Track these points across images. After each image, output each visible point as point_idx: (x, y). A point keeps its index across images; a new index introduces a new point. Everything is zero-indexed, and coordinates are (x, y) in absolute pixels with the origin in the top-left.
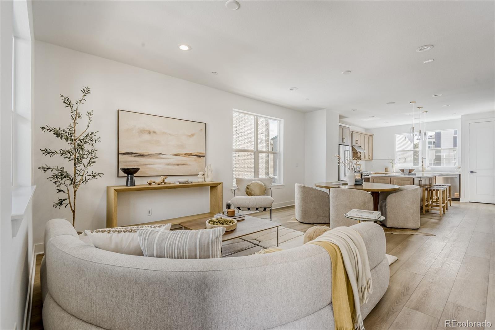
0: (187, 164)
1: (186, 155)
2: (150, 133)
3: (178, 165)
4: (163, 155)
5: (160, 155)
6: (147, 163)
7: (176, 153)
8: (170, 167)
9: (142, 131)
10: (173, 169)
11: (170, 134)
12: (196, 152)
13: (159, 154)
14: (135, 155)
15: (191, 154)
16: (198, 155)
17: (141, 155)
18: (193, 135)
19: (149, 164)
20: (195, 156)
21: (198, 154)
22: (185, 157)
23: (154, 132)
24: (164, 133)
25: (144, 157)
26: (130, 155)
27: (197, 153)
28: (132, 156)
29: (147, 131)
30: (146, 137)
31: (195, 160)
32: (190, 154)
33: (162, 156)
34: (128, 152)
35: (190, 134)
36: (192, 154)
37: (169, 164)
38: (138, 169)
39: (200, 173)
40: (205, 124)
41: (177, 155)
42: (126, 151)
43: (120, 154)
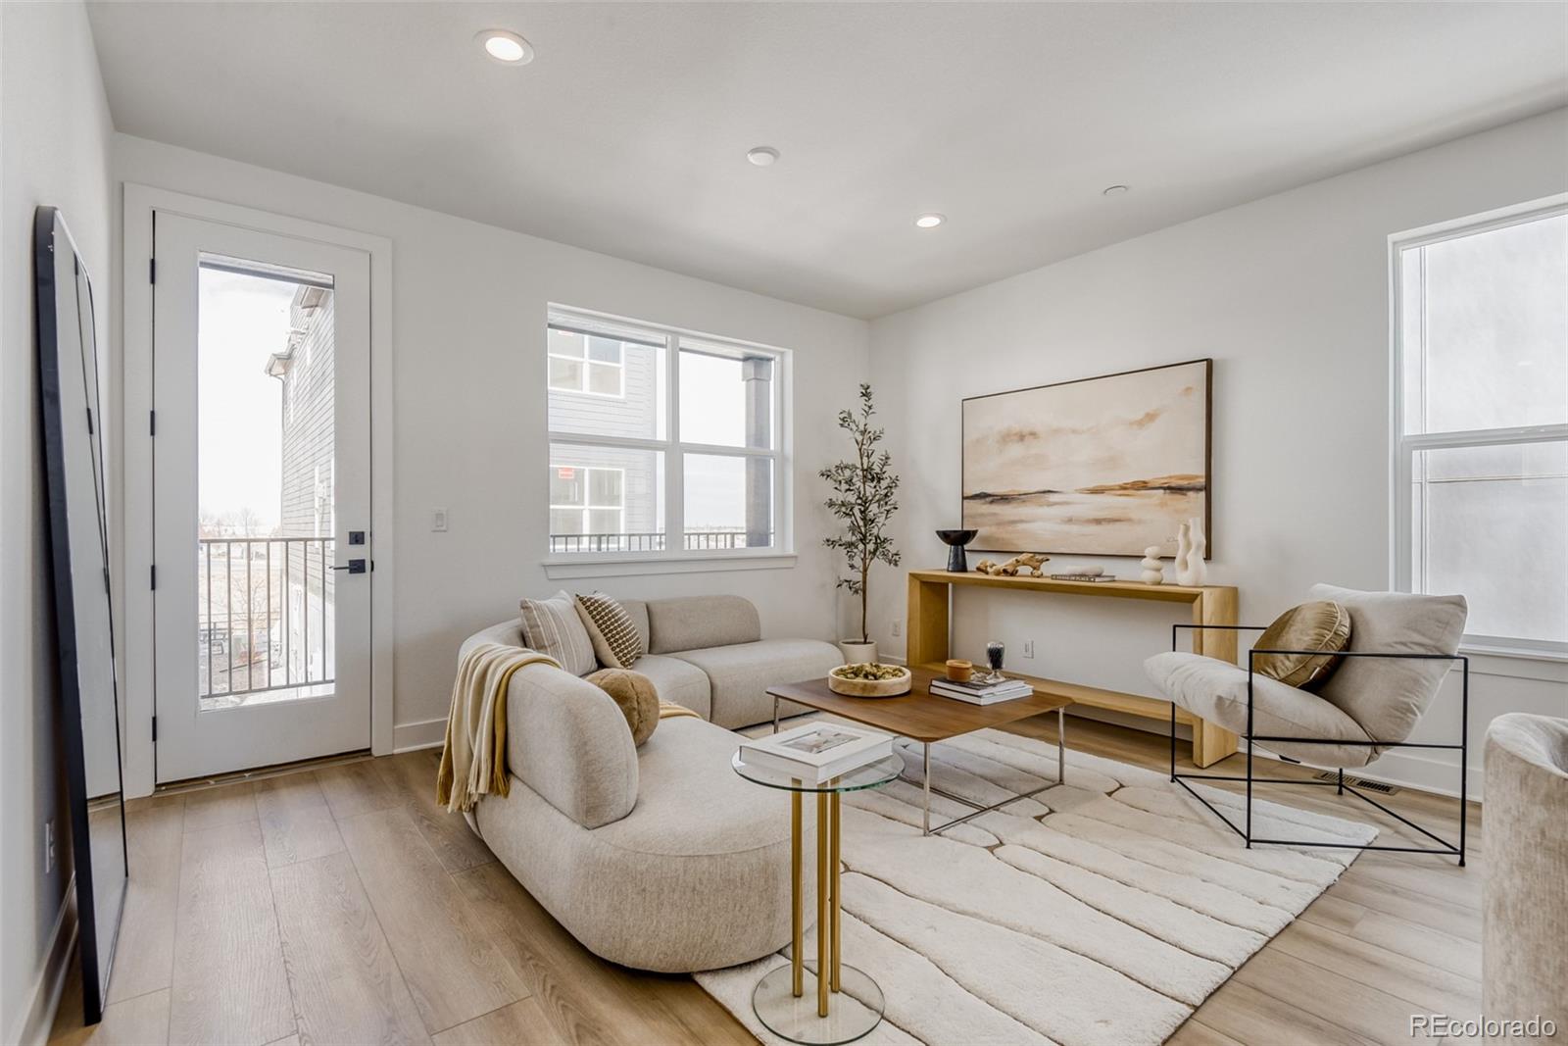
0: (1129, 520)
1: (1125, 489)
2: (1022, 437)
3: (1098, 521)
4: (1056, 495)
5: (1046, 495)
6: (1016, 518)
7: (1091, 486)
8: (1074, 529)
9: (1007, 438)
10: (1083, 535)
11: (1074, 431)
12: (1165, 475)
13: (1044, 492)
14: (991, 499)
15: (1145, 482)
16: (1173, 485)
17: (1004, 499)
18: (1151, 417)
19: (1022, 521)
20: (1162, 491)
21: (1175, 483)
22: (1120, 495)
23: (1033, 434)
24: (1057, 431)
25: (1009, 502)
26: (983, 501)
27: (1171, 477)
28: (984, 504)
29: (1016, 434)
30: (1016, 450)
31: (1163, 505)
32: (1143, 486)
33: (1053, 498)
34: (978, 492)
35: (1140, 415)
36: (1149, 485)
37: (1070, 521)
38: (974, 533)
39: (1149, 551)
40: (1210, 364)
41: (1097, 491)
42: (975, 490)
43: (964, 498)
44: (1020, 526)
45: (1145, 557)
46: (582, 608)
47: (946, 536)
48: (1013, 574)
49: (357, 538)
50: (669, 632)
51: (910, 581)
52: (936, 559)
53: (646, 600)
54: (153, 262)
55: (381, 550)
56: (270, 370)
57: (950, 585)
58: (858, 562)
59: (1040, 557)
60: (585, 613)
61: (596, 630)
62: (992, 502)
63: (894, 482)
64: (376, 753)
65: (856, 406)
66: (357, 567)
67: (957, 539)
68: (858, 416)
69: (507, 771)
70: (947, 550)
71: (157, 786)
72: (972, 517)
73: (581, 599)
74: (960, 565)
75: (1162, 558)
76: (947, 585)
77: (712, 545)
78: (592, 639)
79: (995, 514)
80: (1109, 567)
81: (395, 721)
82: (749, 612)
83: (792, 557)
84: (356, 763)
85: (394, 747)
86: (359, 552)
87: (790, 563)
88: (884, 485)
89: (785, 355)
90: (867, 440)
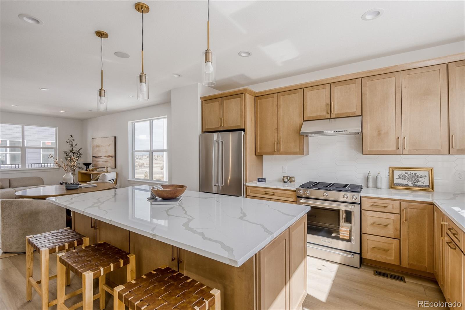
0: (108, 162)
9: (97, 146)
11: (103, 146)
18: (110, 145)
20: (111, 157)
22: (107, 157)
23: (99, 146)
25: (97, 158)
27: (111, 155)
30: (98, 148)
31: (111, 159)
32: (109, 156)
33: (101, 157)
35: (108, 145)
37: (103, 162)
38: (91, 163)
39: (105, 167)
40: (115, 137)
41: (105, 157)
42: (93, 156)
43: (92, 157)
44: (98, 162)
47: (85, 164)
48: (93, 171)
51: (79, 173)
57: (91, 175)
62: (95, 158)
65: (71, 139)
67: (87, 165)
68: (71, 140)
70: (85, 167)
72: (93, 160)
74: (88, 169)
75: (107, 168)
80: (104, 169)
88: (78, 154)
89: (56, 128)
90: (74, 145)
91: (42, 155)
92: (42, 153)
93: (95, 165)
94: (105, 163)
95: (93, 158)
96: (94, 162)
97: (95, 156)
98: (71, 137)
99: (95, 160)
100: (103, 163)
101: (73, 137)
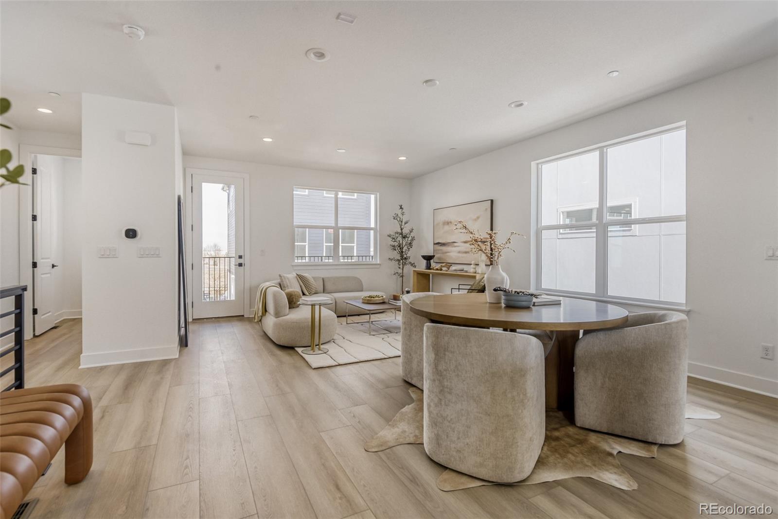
3: (464, 253)
6: (446, 251)
7: (464, 240)
9: (445, 223)
10: (462, 257)
13: (453, 242)
14: (440, 244)
17: (444, 244)
18: (478, 218)
19: (448, 252)
23: (451, 222)
25: (445, 246)
28: (439, 246)
29: (447, 222)
30: (447, 228)
33: (455, 244)
35: (475, 217)
37: (459, 252)
38: (434, 256)
39: (472, 263)
40: (492, 201)
41: (465, 242)
42: (436, 241)
43: (434, 244)
44: (448, 254)
45: (471, 264)
46: (298, 277)
47: (424, 257)
48: (441, 270)
49: (240, 257)
50: (329, 286)
51: (414, 273)
52: (422, 266)
53: (322, 276)
54: (192, 187)
55: (246, 260)
56: (223, 189)
57: (431, 275)
58: (401, 266)
59: (450, 265)
60: (299, 279)
61: (302, 284)
62: (441, 246)
63: (413, 239)
64: (245, 316)
65: (399, 212)
66: (240, 265)
67: (428, 258)
68: (400, 215)
69: (266, 311)
70: (425, 262)
71: (193, 319)
72: (437, 250)
73: (298, 275)
74: (429, 267)
75: (476, 265)
76: (429, 275)
77: (364, 260)
78: (301, 287)
79: (441, 250)
80: (466, 268)
81: (250, 308)
82: (360, 282)
83: (378, 264)
84: (240, 318)
85: (250, 315)
86: (241, 261)
87: (378, 266)
88: (409, 239)
89: (376, 194)
90: (403, 224)
91: (324, 247)
92: (325, 244)
93: (439, 258)
94: (465, 255)
95: (436, 246)
96: (437, 253)
97: (440, 242)
98: (401, 208)
99: (439, 250)
100: (460, 255)
101: (403, 209)
